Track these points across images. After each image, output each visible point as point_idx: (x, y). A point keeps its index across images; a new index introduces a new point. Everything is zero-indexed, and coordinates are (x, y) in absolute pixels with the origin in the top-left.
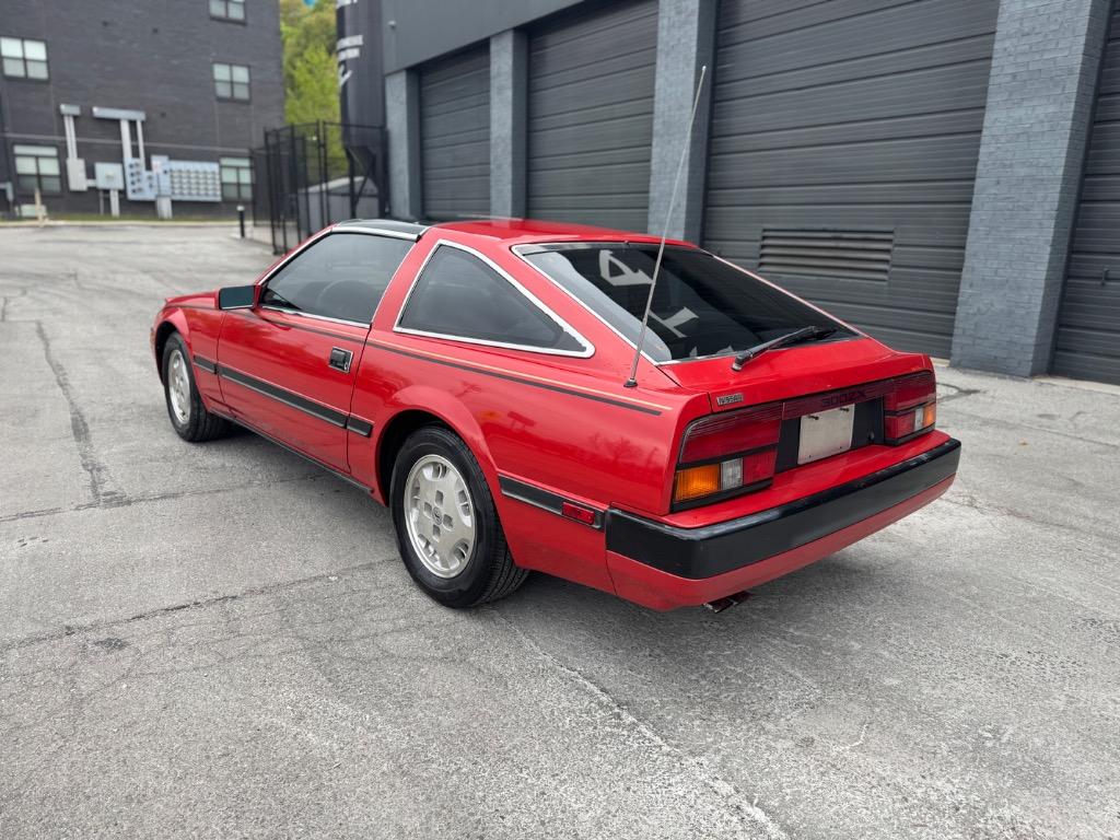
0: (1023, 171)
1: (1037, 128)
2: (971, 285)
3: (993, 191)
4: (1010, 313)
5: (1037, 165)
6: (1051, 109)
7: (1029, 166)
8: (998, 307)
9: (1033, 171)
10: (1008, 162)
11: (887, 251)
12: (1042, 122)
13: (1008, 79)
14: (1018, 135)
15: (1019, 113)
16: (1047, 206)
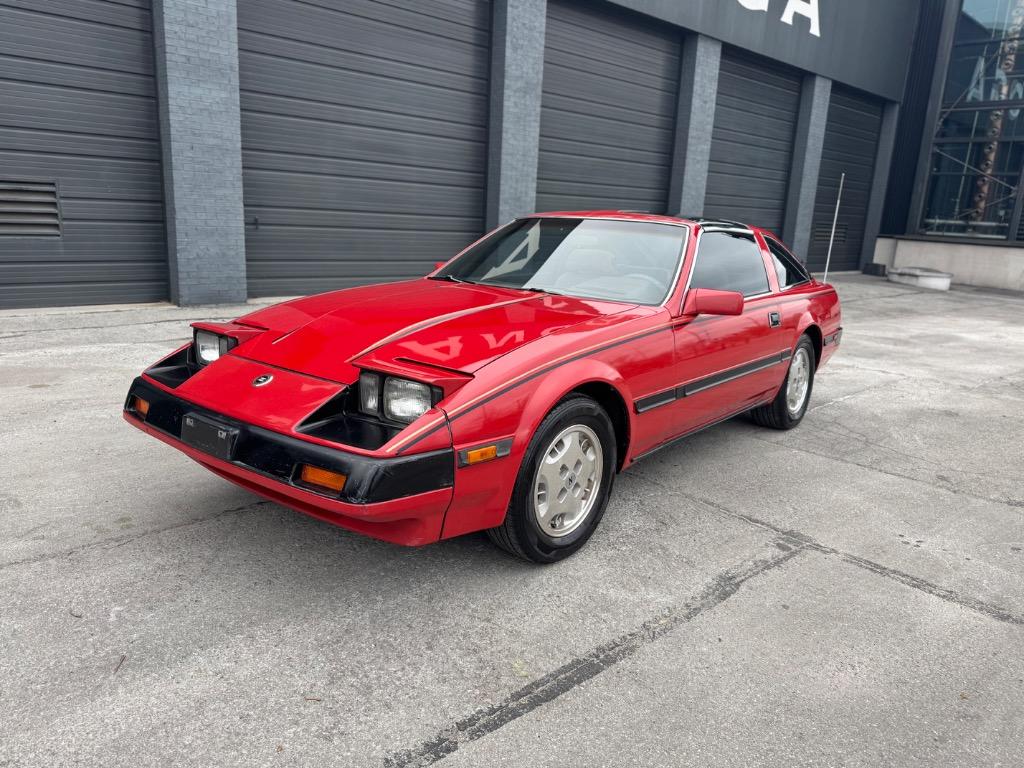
0: (212, 141)
1: (215, 108)
2: (187, 235)
3: (191, 155)
4: (224, 255)
5: (221, 138)
6: (223, 95)
7: (214, 137)
8: (213, 251)
9: (219, 142)
10: (197, 132)
11: (54, 204)
12: (218, 103)
13: (184, 59)
14: (201, 110)
15: (198, 91)
16: (235, 171)
